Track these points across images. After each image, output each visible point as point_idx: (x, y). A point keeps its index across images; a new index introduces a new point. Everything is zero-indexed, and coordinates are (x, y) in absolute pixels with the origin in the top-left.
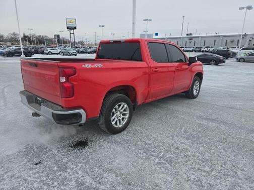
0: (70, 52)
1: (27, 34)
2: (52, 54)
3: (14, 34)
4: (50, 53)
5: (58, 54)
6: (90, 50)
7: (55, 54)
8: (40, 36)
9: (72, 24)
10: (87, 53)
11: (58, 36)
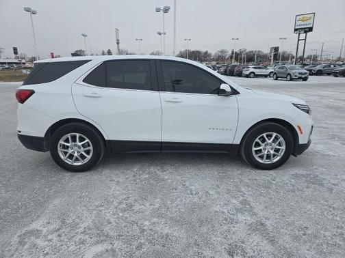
0: (292, 72)
1: (237, 50)
2: (257, 76)
3: (222, 51)
4: (252, 75)
5: (266, 76)
6: (338, 69)
7: (261, 76)
8: (252, 51)
9: (305, 23)
10: (329, 74)
11: (276, 49)
